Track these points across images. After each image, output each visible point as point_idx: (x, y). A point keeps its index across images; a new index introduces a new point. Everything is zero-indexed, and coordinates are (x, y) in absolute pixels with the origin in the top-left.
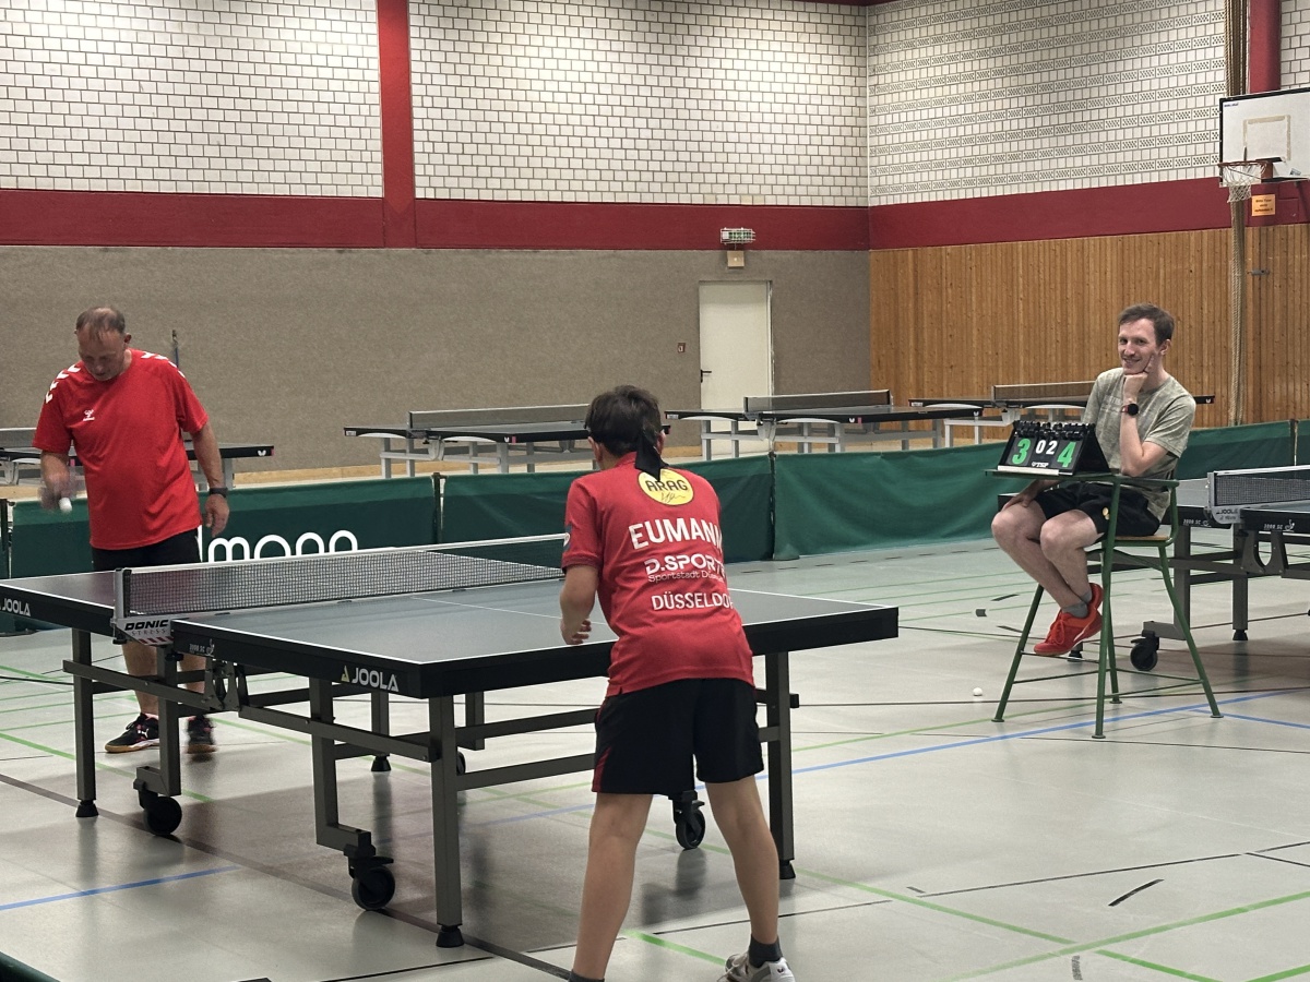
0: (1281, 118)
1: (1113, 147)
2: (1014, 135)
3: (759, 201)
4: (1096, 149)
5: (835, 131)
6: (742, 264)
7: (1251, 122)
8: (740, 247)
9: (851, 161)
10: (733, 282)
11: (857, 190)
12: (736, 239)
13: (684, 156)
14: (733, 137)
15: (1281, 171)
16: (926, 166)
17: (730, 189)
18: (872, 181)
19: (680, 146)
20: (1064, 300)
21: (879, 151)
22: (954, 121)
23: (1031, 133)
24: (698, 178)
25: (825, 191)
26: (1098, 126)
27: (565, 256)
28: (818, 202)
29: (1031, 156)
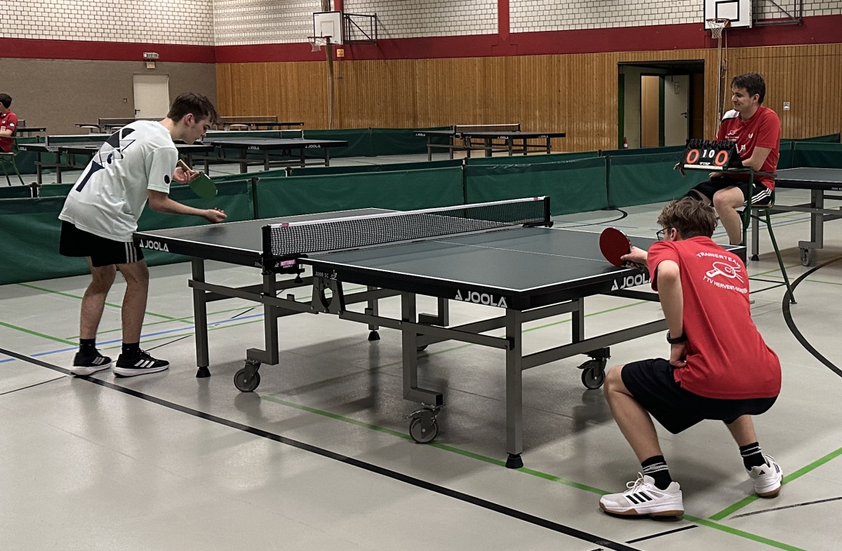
0: (331, 22)
1: (295, 28)
2: (263, 21)
3: (161, 42)
4: (288, 28)
5: (197, 15)
6: (154, 67)
7: (323, 22)
8: (153, 60)
9: (206, 28)
10: (150, 74)
11: (209, 40)
12: (150, 57)
13: (125, 23)
14: (148, 16)
15: (332, 41)
16: (234, 31)
17: (148, 37)
18: (216, 36)
19: (123, 19)
20: (280, 85)
21: (218, 24)
22: (243, 14)
23: (268, 21)
24: (132, 32)
25: (193, 39)
26: (289, 19)
27: (68, 62)
28: (190, 43)
29: (268, 29)
